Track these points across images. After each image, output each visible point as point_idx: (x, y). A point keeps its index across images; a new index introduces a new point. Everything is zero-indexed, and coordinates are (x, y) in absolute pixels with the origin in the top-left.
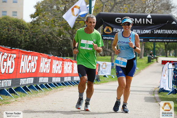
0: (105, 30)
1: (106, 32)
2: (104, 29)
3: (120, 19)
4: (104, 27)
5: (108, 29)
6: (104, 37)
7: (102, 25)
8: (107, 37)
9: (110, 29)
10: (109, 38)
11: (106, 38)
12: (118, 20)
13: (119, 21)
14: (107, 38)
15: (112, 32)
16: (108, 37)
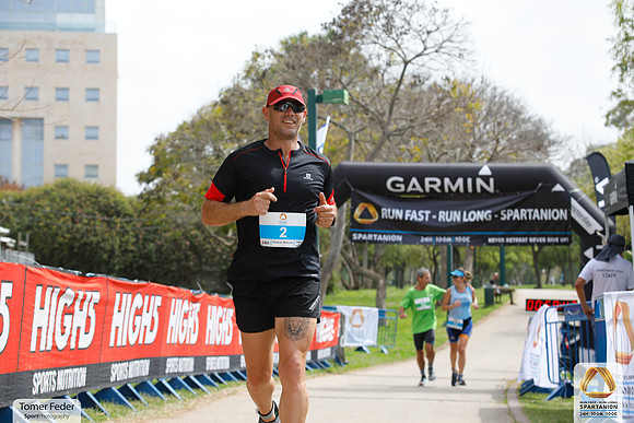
0: (358, 212)
1: (359, 220)
2: (353, 211)
3: (401, 180)
4: (355, 206)
5: (366, 210)
6: (354, 235)
7: (350, 200)
8: (363, 233)
9: (372, 210)
10: (370, 237)
11: (360, 236)
12: (393, 184)
13: (397, 185)
14: (364, 237)
15: (377, 218)
16: (367, 234)
